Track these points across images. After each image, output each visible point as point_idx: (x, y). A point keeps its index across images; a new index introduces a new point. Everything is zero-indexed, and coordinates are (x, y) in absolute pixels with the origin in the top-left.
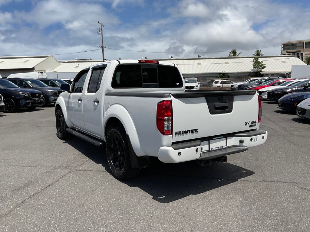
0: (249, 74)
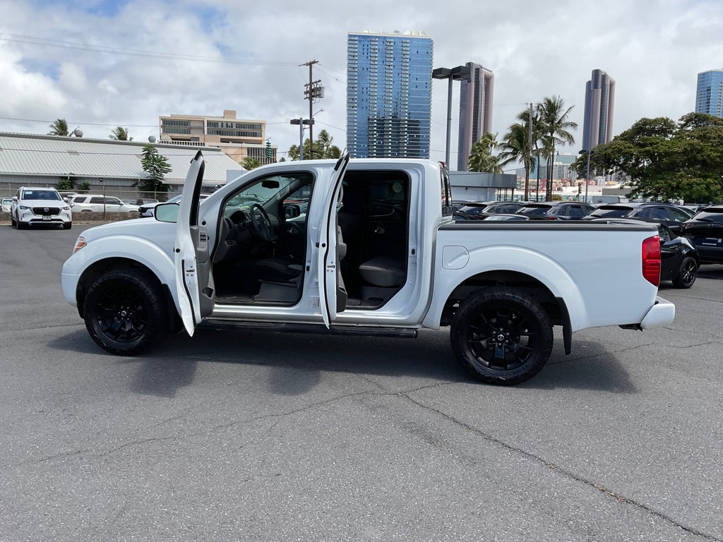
0: (133, 183)
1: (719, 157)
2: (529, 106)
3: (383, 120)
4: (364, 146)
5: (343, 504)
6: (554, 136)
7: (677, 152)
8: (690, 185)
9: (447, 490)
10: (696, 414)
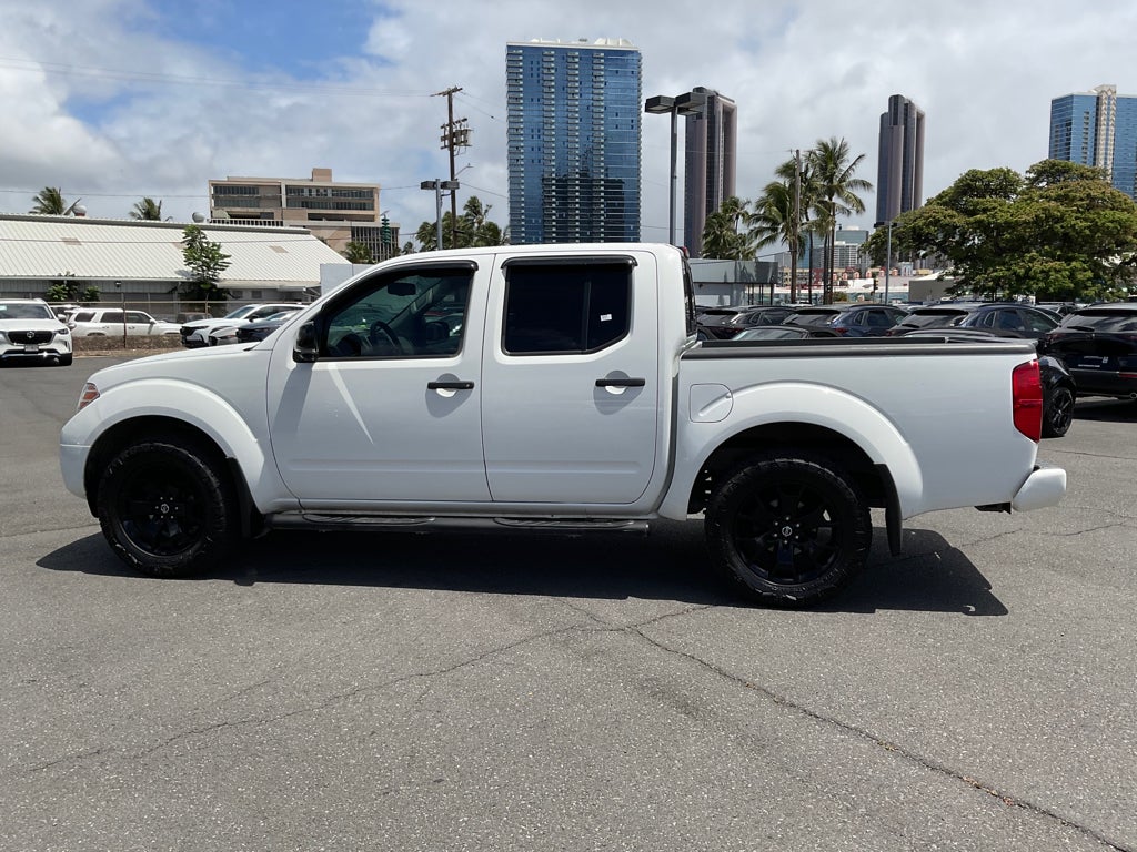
0: (170, 288)
1: (1089, 227)
2: (795, 154)
3: (566, 180)
4: (536, 221)
5: (553, 830)
6: (833, 200)
7: (1025, 222)
8: (1046, 273)
9: (724, 796)
10: (1106, 648)
